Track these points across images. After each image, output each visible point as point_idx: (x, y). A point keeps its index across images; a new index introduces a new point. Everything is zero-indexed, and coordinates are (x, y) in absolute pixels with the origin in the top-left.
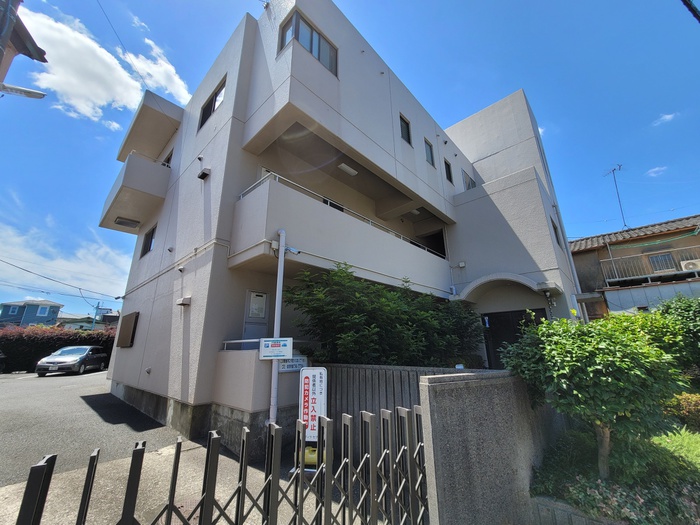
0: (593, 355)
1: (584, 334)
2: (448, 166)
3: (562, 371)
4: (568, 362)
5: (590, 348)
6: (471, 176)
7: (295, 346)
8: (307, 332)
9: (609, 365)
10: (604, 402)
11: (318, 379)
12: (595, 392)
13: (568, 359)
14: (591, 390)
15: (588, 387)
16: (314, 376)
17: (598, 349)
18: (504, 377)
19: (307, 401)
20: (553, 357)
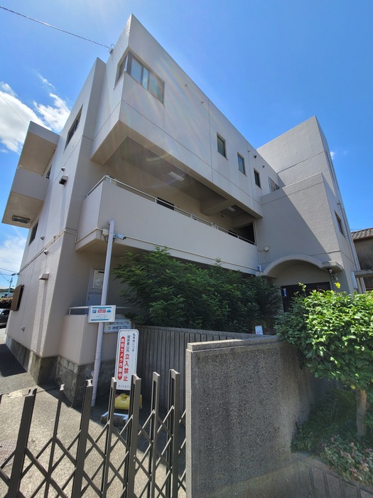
0: (348, 324)
1: (343, 305)
2: (257, 175)
3: (320, 340)
4: (326, 331)
5: (347, 319)
6: (276, 182)
7: (118, 312)
8: (130, 301)
9: (363, 335)
10: (358, 370)
11: (131, 339)
12: (350, 359)
13: (326, 328)
14: (347, 357)
15: (344, 354)
16: (129, 337)
17: (354, 319)
18: (271, 343)
19: (122, 357)
20: (314, 326)
